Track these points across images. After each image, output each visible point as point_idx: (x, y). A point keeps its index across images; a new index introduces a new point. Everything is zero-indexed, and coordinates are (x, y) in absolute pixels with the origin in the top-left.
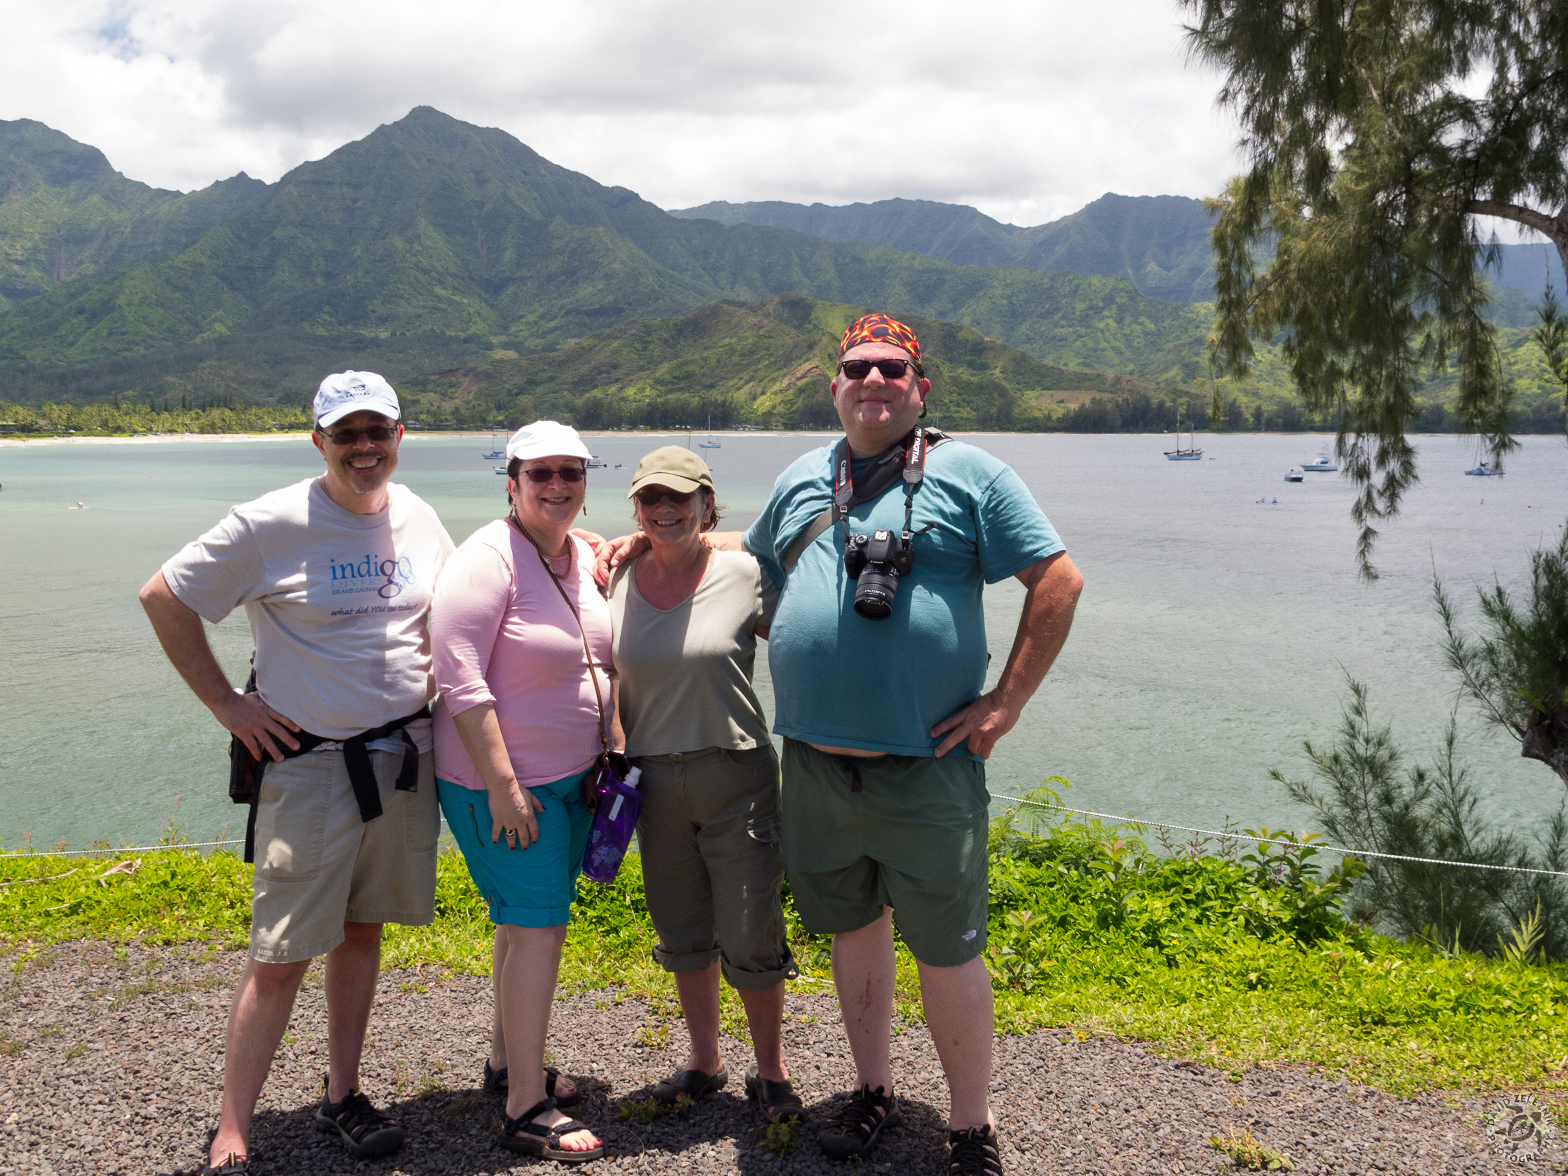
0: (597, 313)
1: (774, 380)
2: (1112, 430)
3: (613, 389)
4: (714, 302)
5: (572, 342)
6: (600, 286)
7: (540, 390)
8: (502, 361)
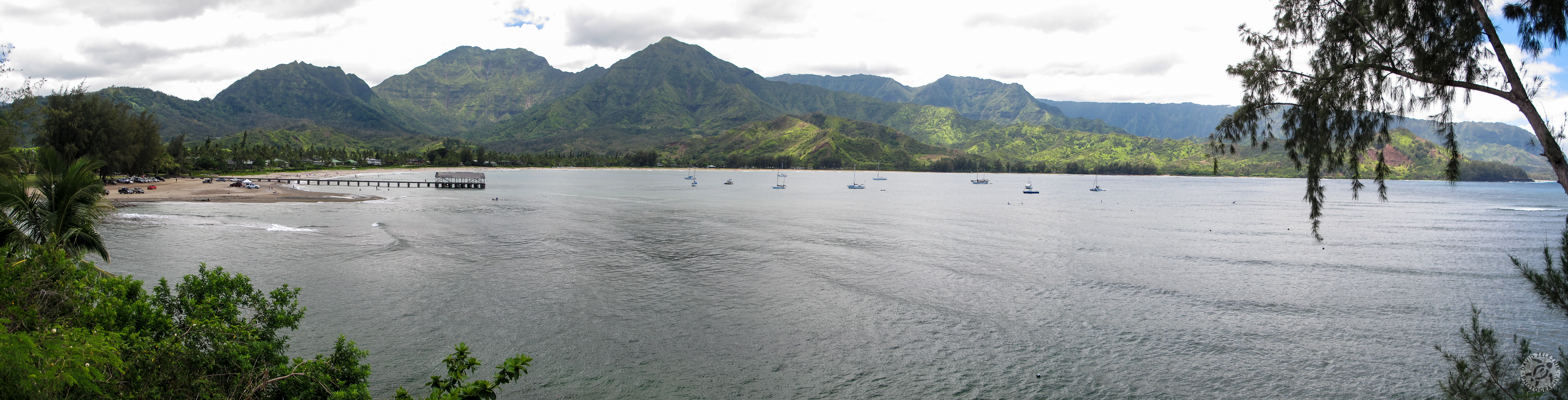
0: (735, 119)
1: (809, 148)
2: (950, 171)
3: (741, 151)
4: (784, 115)
5: (724, 131)
6: (737, 108)
7: (711, 151)
8: (695, 139)
